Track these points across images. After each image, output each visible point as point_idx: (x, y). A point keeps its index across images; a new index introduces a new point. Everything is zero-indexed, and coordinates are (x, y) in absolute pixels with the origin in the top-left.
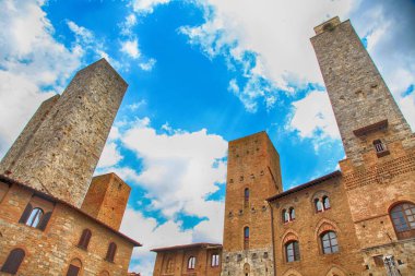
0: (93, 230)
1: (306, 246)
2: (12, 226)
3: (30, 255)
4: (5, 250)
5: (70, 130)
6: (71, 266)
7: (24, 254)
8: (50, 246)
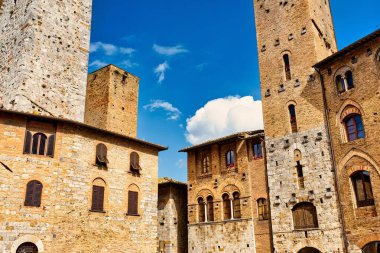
0: (107, 144)
1: (371, 120)
2: (17, 159)
3: (47, 185)
4: (20, 185)
5: (40, 23)
6: (95, 187)
7: (41, 186)
8: (65, 172)
